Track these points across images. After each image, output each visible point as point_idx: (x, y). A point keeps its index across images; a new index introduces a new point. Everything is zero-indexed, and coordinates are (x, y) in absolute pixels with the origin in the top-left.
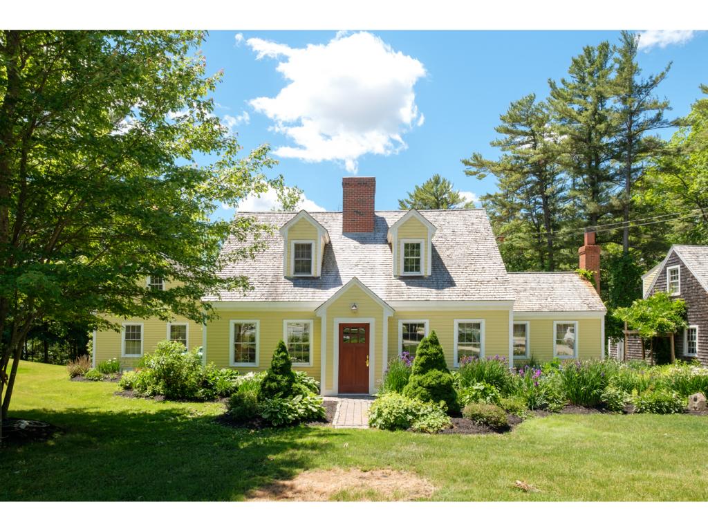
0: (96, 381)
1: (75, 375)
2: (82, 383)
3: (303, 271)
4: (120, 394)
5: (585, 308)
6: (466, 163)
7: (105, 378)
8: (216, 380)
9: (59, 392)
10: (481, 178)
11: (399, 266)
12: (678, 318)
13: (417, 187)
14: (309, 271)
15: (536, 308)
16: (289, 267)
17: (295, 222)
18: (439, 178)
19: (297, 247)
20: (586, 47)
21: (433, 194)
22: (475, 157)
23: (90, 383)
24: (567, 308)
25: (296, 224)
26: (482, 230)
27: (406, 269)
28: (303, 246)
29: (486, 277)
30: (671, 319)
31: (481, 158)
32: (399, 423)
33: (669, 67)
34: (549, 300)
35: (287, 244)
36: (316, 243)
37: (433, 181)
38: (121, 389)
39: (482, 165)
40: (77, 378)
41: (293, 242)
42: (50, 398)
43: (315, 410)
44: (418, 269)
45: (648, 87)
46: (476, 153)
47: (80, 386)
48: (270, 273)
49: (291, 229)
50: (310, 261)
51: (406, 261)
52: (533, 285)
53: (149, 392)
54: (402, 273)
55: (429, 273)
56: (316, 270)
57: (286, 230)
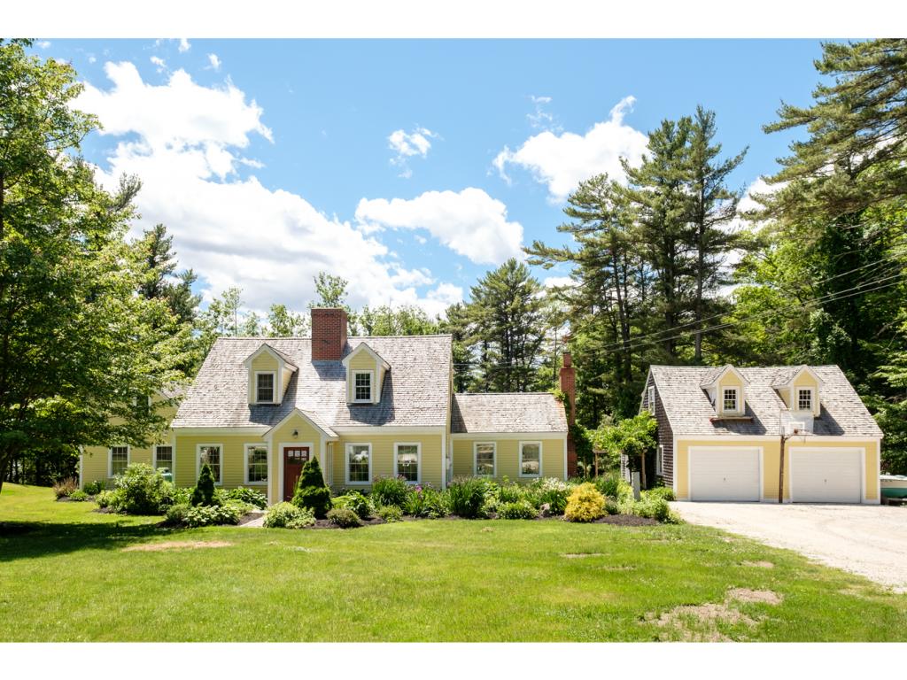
0: (81, 501)
1: (61, 496)
2: (67, 503)
3: (266, 399)
4: (96, 511)
5: (549, 428)
6: (528, 252)
7: (90, 499)
8: (177, 498)
9: (42, 510)
10: (548, 267)
11: (350, 394)
12: (649, 439)
13: (489, 273)
14: (271, 399)
15: (502, 429)
16: (252, 395)
17: (258, 355)
18: (515, 263)
19: (260, 377)
20: (664, 121)
21: (507, 282)
22: (536, 246)
23: (74, 503)
24: (531, 429)
25: (259, 356)
26: (441, 357)
27: (358, 397)
28: (266, 376)
29: (429, 404)
30: (641, 439)
31: (543, 246)
32: (278, 523)
33: (745, 152)
34: (518, 421)
35: (251, 375)
36: (277, 374)
37: (507, 265)
38: (98, 507)
39: (544, 253)
40: (62, 499)
41: (256, 373)
42: (33, 515)
43: (227, 516)
44: (368, 397)
45: (721, 172)
46: (537, 241)
47: (64, 506)
48: (236, 401)
49: (255, 361)
50: (272, 390)
51: (358, 390)
52: (508, 406)
53: (119, 509)
54: (354, 401)
55: (378, 401)
56: (277, 398)
57: (250, 362)
